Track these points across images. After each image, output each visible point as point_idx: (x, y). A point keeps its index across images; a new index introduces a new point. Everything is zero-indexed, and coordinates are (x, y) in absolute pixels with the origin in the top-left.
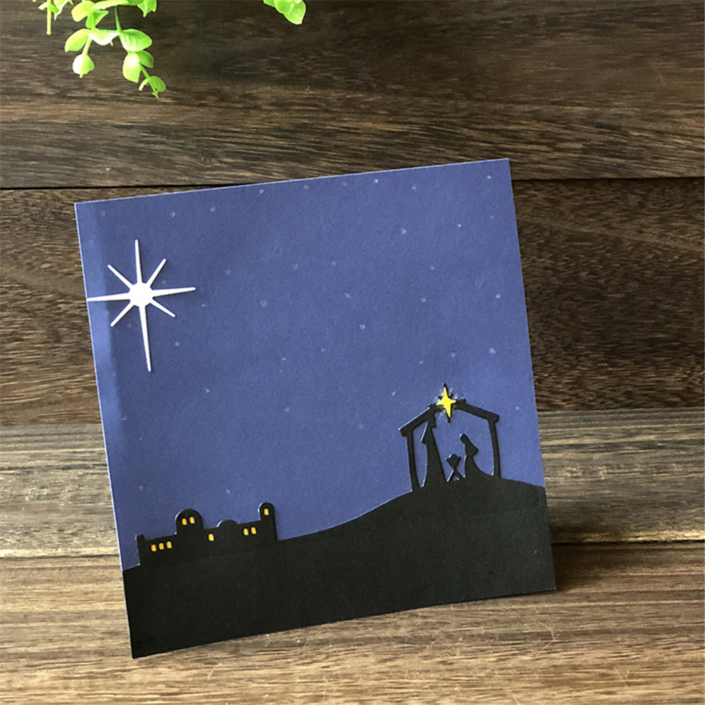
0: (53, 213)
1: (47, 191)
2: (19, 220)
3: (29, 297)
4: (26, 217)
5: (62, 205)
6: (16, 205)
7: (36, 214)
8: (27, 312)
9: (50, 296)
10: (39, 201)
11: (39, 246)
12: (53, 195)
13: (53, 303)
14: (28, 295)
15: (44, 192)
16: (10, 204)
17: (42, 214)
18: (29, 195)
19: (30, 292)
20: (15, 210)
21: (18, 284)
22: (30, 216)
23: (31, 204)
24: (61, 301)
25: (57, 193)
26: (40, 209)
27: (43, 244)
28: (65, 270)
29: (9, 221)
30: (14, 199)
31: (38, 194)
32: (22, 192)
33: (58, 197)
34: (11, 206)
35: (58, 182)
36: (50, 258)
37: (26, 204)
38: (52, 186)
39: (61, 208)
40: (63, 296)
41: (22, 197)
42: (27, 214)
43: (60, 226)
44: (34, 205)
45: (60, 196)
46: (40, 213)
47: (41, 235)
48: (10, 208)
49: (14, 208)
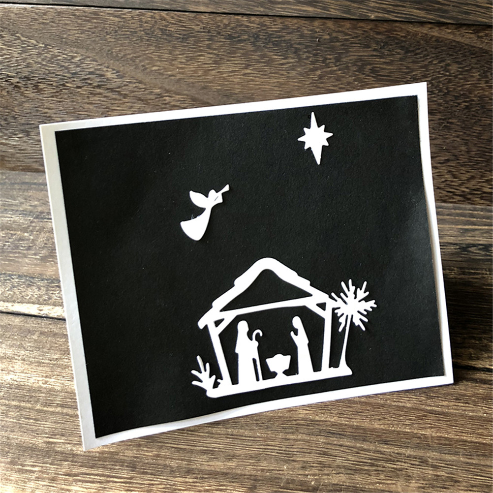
0: (160, 29)
1: (156, 12)
2: (136, 32)
3: (143, 90)
4: (140, 31)
5: (168, 24)
6: (134, 21)
7: (148, 30)
8: (142, 100)
9: (159, 90)
10: (150, 19)
11: (150, 54)
12: (160, 16)
13: (160, 96)
14: (143, 88)
15: (154, 13)
16: (129, 20)
17: (152, 30)
18: (143, 15)
19: (144, 87)
20: (133, 25)
21: (136, 80)
22: (143, 31)
23: (144, 21)
24: (166, 95)
25: (164, 14)
26: (151, 26)
27: (154, 52)
28: (169, 73)
29: (128, 33)
30: (132, 16)
31: (149, 14)
32: (137, 12)
33: (163, 17)
34: (130, 22)
35: (164, 6)
36: (158, 63)
37: (141, 21)
38: (159, 8)
39: (166, 26)
40: (168, 91)
41: (138, 15)
42: (142, 29)
43: (166, 39)
44: (146, 23)
45: (165, 16)
46: (151, 29)
47: (152, 45)
48: (129, 23)
49: (132, 23)
